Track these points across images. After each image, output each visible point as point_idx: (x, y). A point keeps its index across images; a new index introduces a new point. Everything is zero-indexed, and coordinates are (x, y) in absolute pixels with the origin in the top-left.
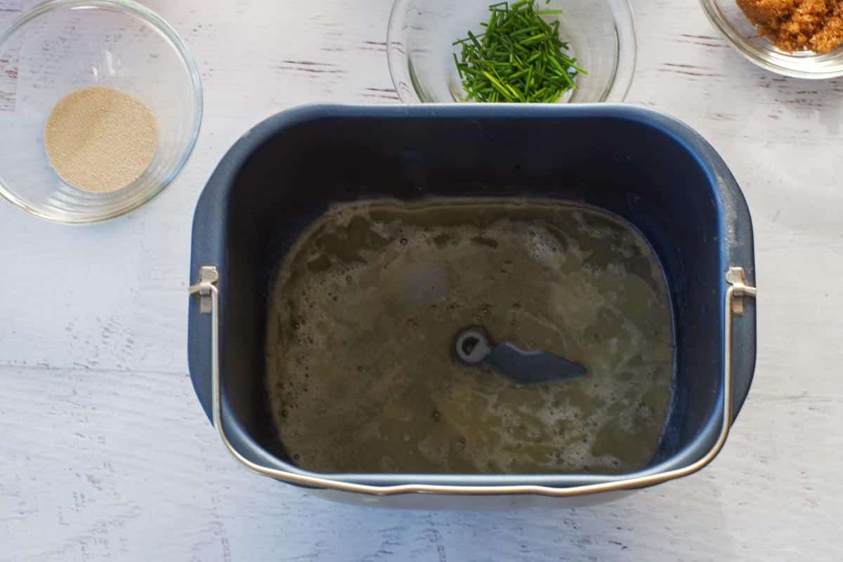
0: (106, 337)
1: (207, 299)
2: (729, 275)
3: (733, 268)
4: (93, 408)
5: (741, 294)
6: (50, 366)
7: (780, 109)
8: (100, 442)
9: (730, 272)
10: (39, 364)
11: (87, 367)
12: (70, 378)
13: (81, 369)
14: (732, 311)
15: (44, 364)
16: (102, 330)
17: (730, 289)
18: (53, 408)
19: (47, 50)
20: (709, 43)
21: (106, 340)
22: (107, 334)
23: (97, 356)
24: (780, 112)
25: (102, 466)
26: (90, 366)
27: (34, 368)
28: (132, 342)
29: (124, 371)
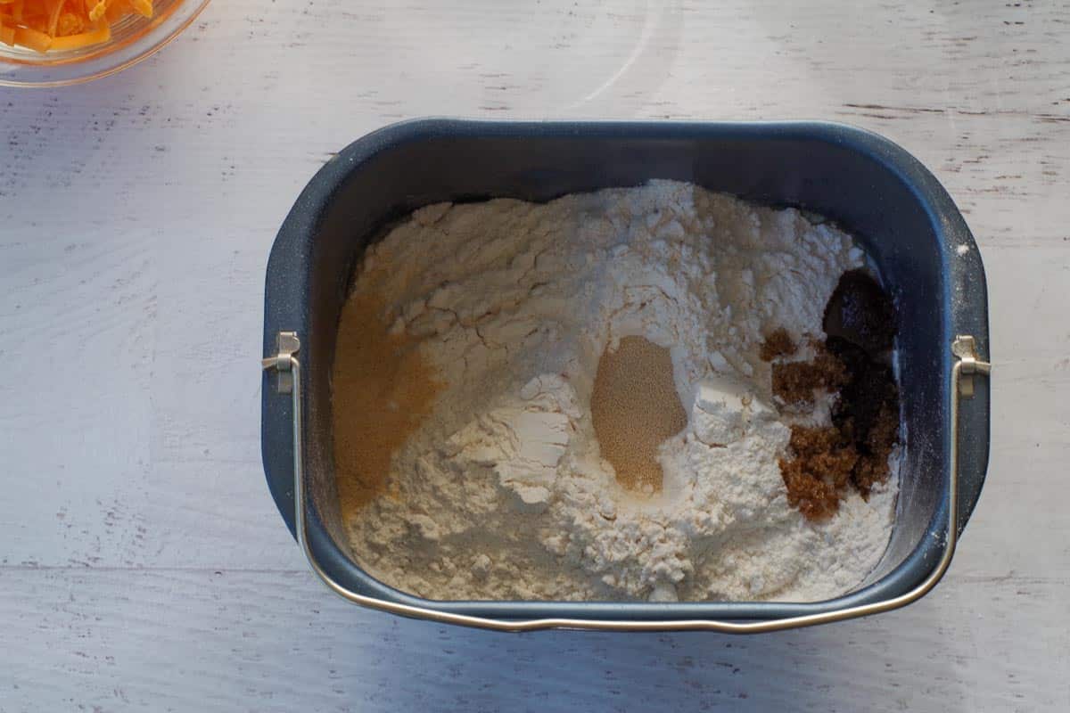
0: (111, 525)
1: (286, 375)
2: (956, 345)
3: (961, 337)
4: (97, 619)
5: (972, 371)
6: (39, 565)
7: (973, 201)
8: (109, 664)
9: (957, 342)
10: (24, 563)
11: (87, 565)
12: (66, 579)
13: (79, 568)
14: (959, 392)
15: (30, 563)
16: (105, 515)
17: (958, 364)
18: (45, 620)
19: (16, 144)
20: (881, 114)
21: (111, 529)
22: (110, 520)
23: (98, 550)
24: (974, 204)
25: (113, 695)
26: (90, 563)
27: (18, 568)
28: (144, 531)
29: (135, 569)
